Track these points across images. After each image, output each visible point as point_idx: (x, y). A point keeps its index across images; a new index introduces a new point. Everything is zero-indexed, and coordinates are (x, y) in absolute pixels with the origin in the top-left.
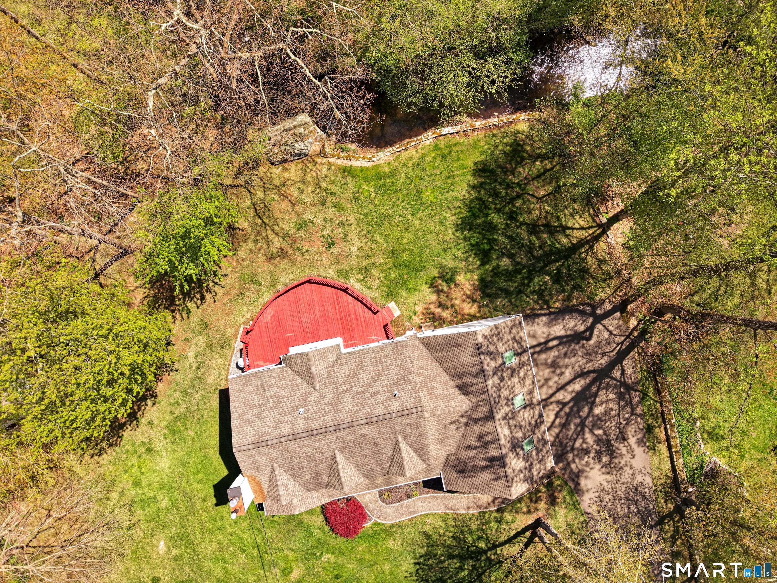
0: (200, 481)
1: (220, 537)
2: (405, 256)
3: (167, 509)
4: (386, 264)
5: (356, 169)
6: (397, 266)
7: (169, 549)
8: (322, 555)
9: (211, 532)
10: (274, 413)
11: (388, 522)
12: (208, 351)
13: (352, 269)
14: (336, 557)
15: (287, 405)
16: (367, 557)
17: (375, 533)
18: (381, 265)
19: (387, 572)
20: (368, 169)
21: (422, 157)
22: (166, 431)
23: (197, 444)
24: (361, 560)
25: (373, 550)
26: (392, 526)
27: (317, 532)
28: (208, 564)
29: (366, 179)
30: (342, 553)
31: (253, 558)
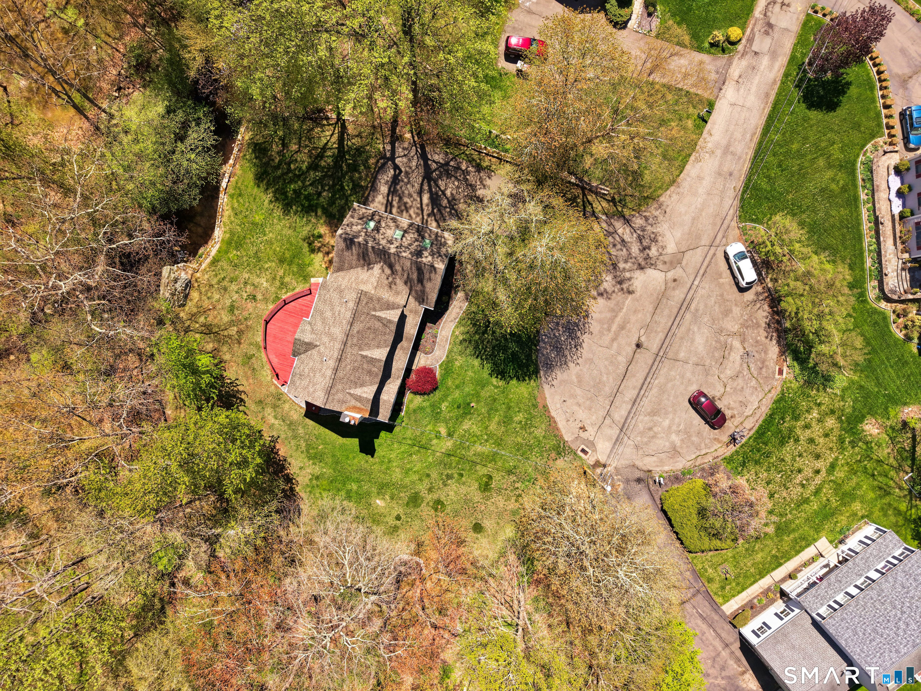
0: (354, 458)
1: (394, 464)
2: (287, 255)
3: (359, 487)
4: (285, 270)
5: (216, 255)
6: (290, 263)
7: (384, 499)
8: (440, 409)
9: (388, 468)
10: (318, 375)
11: (444, 358)
12: (277, 409)
13: (277, 293)
14: (447, 401)
15: (318, 366)
16: (457, 382)
17: (445, 369)
18: (284, 273)
19: (473, 375)
20: (220, 248)
21: (233, 209)
22: (311, 462)
23: (330, 447)
24: (457, 387)
25: (455, 376)
26: (447, 356)
27: (424, 404)
28: (407, 480)
29: (227, 252)
30: (446, 396)
31: (418, 451)
